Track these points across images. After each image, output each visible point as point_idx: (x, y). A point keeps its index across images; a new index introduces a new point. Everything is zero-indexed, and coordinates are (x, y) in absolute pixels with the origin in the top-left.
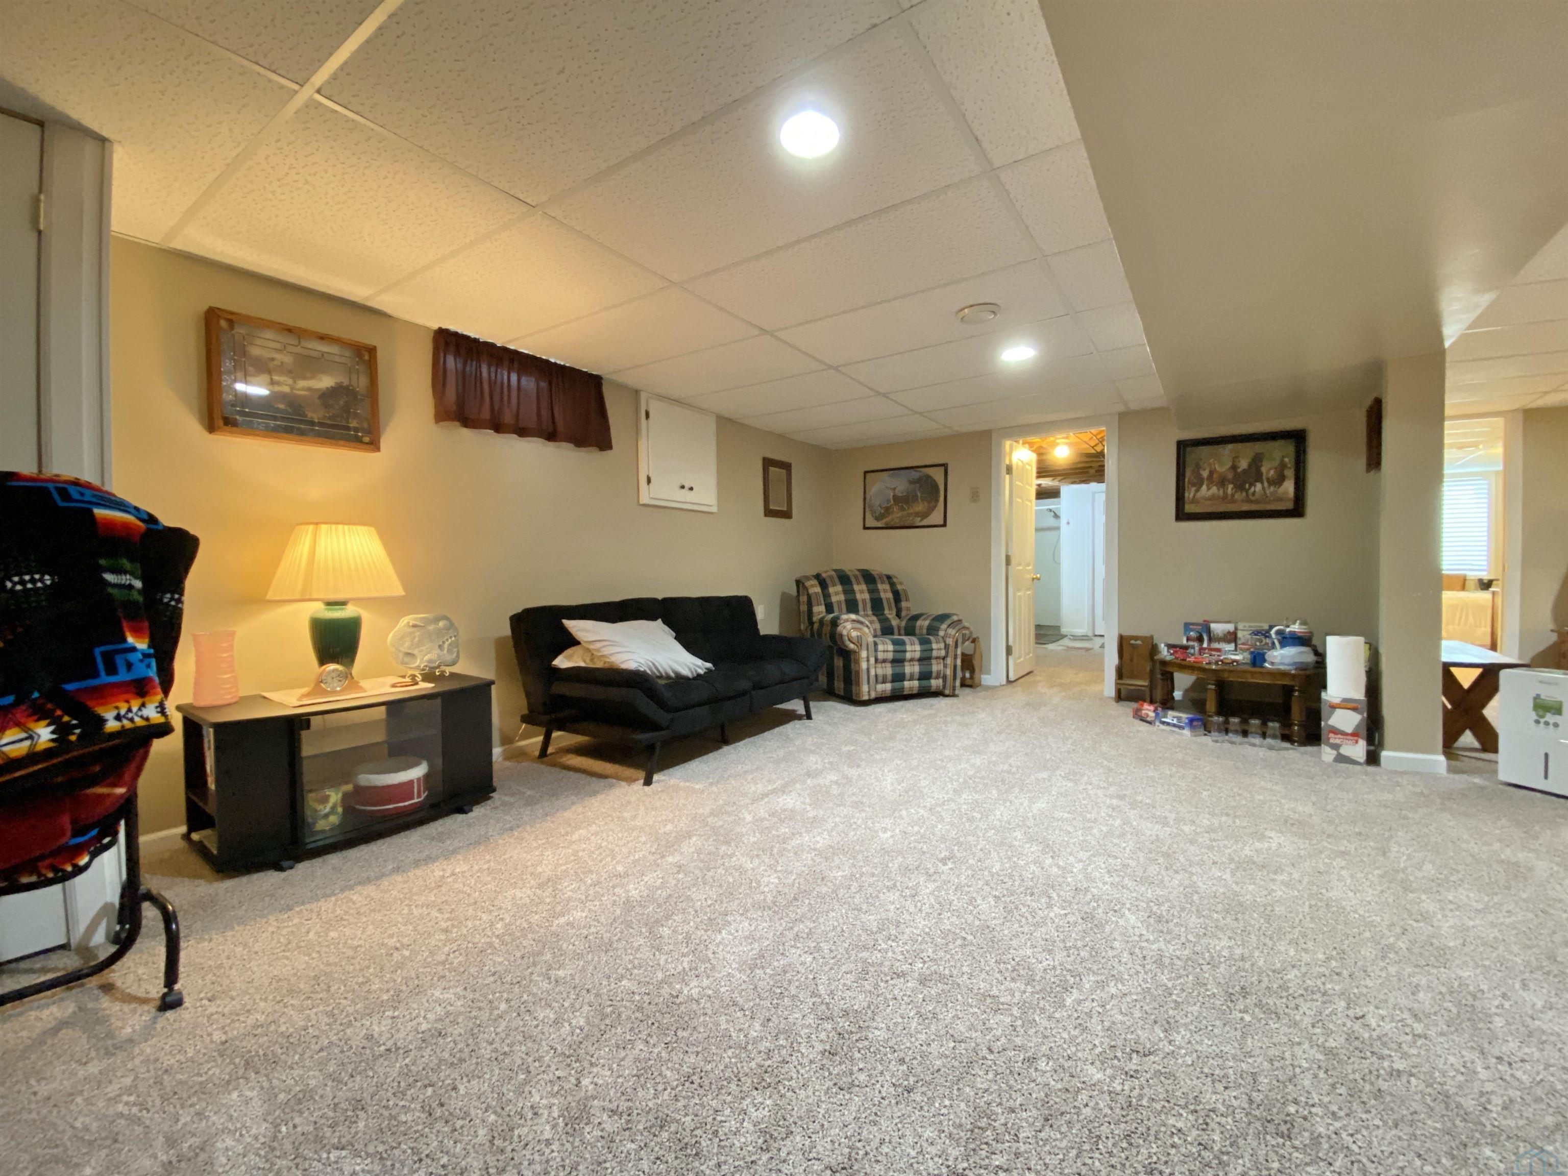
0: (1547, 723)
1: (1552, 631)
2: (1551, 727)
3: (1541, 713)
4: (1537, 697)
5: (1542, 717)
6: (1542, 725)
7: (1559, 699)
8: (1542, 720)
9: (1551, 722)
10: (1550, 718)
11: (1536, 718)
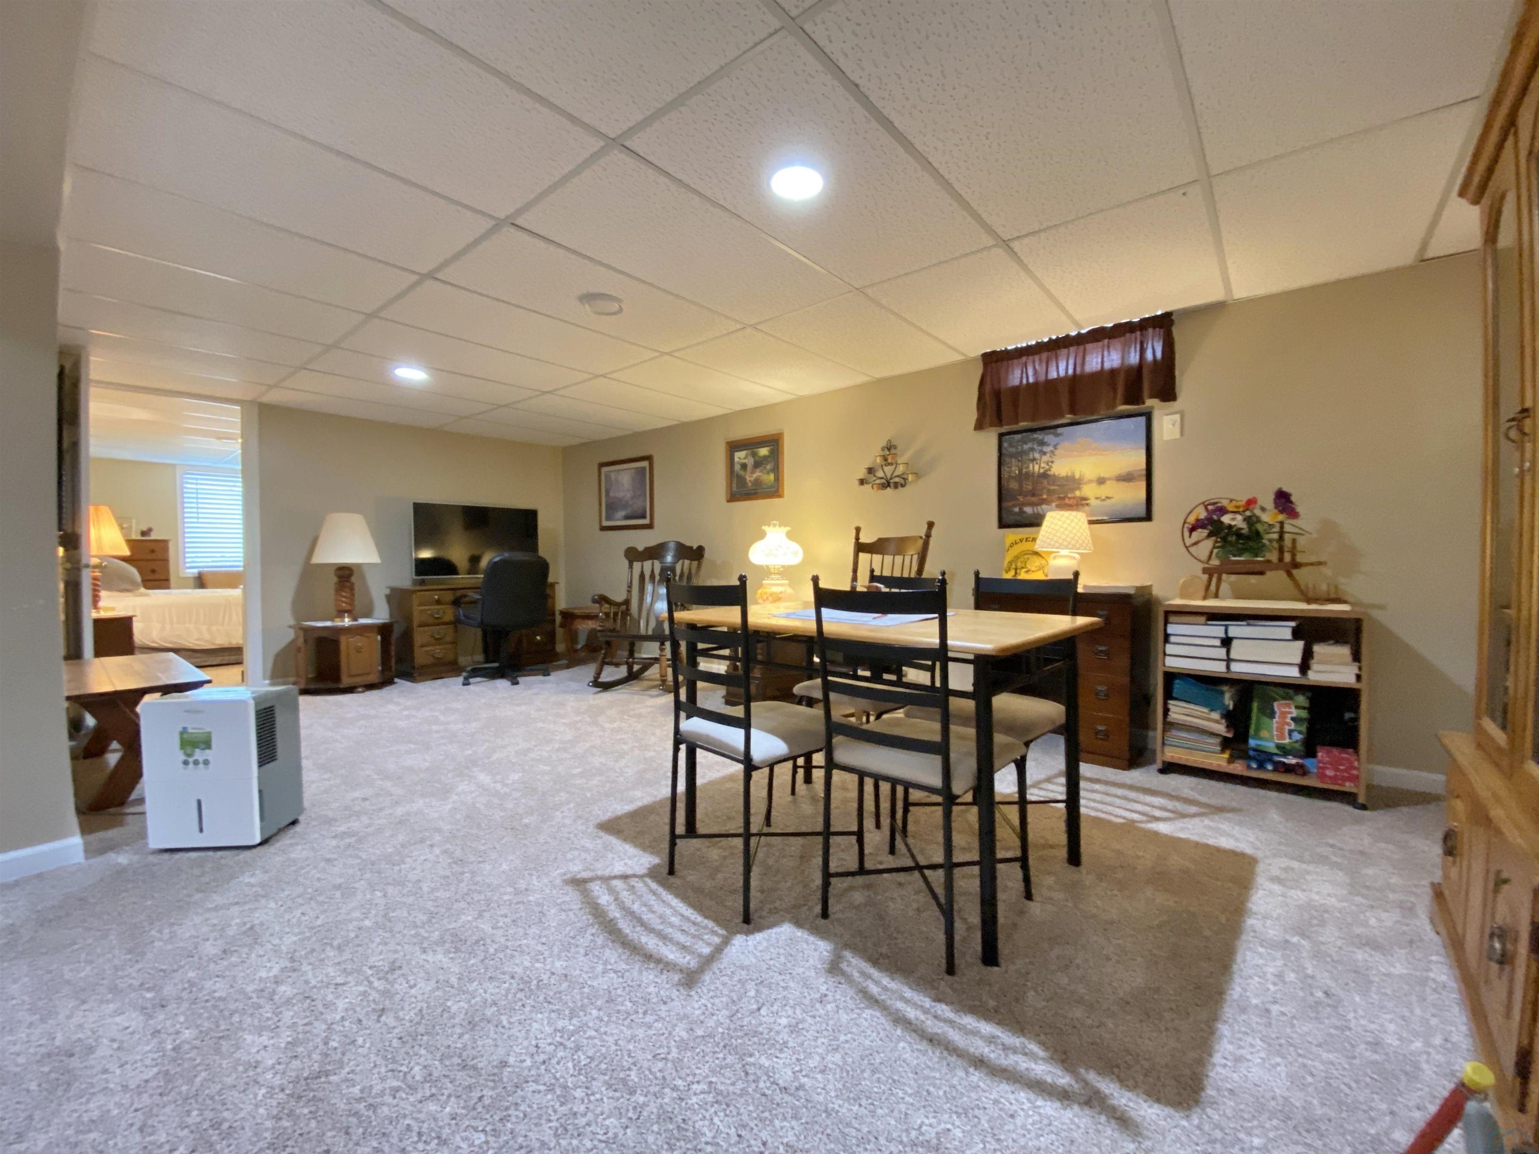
0: (196, 763)
1: (290, 627)
2: (201, 766)
3: (189, 751)
4: (184, 731)
5: (189, 755)
6: (191, 766)
7: (208, 730)
8: (191, 760)
9: (201, 760)
10: (199, 755)
11: (183, 758)
